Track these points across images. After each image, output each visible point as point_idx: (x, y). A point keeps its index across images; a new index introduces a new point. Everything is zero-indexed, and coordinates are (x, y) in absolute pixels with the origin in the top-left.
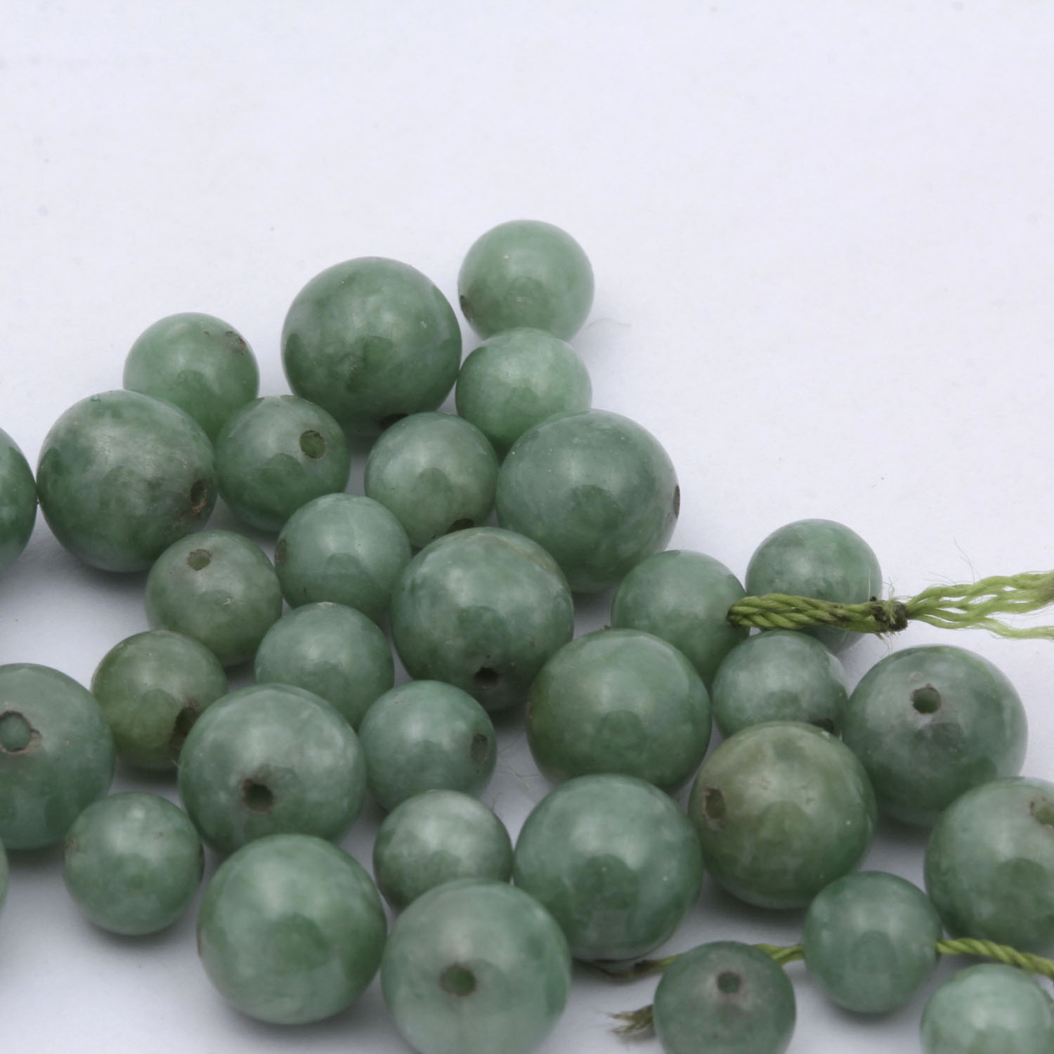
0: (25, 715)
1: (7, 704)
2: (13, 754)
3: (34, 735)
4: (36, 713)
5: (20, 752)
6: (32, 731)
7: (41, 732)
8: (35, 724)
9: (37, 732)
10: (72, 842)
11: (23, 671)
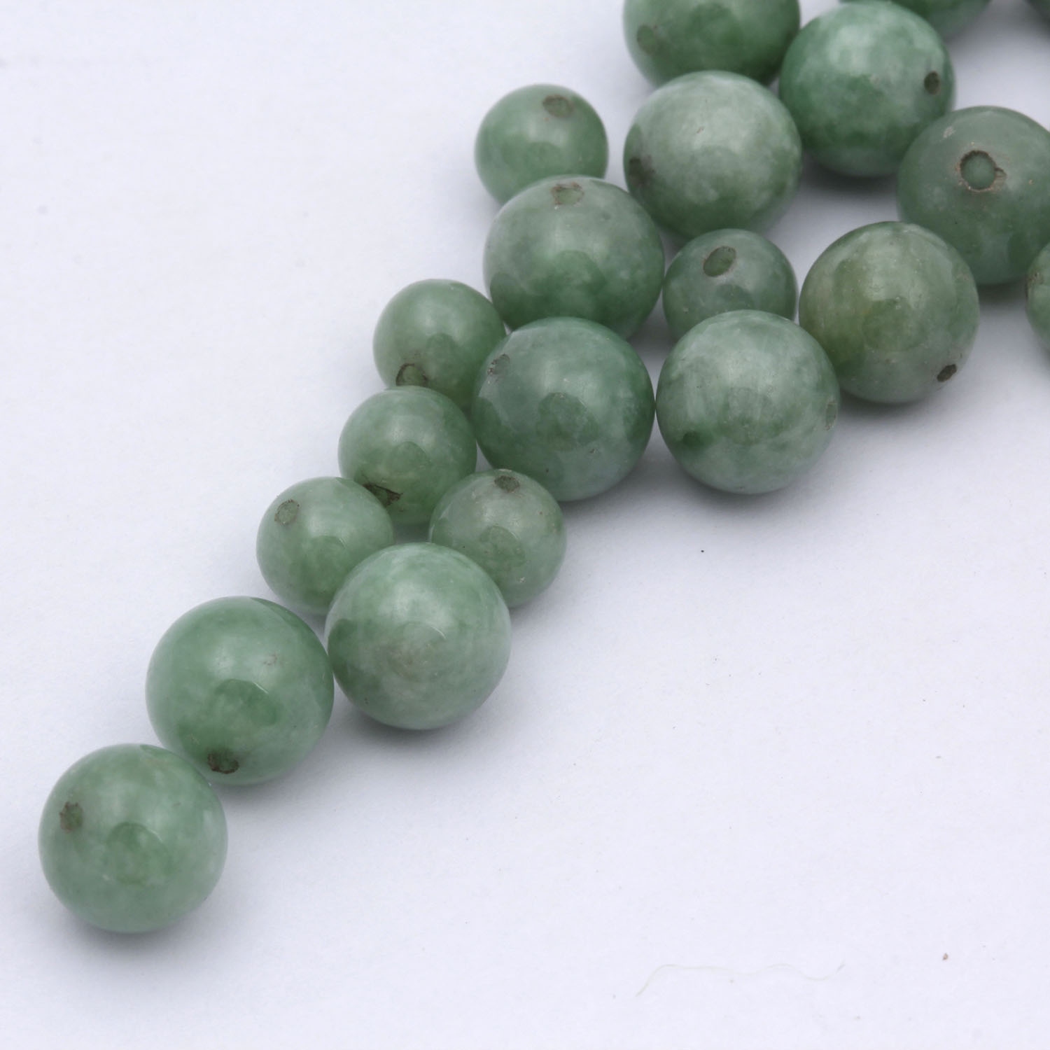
0: (992, 155)
1: (973, 143)
2: (978, 191)
3: (999, 174)
4: (1001, 153)
5: (985, 190)
6: (997, 169)
7: (1005, 171)
8: (1000, 164)
9: (1002, 171)
10: (1036, 275)
11: (988, 113)
